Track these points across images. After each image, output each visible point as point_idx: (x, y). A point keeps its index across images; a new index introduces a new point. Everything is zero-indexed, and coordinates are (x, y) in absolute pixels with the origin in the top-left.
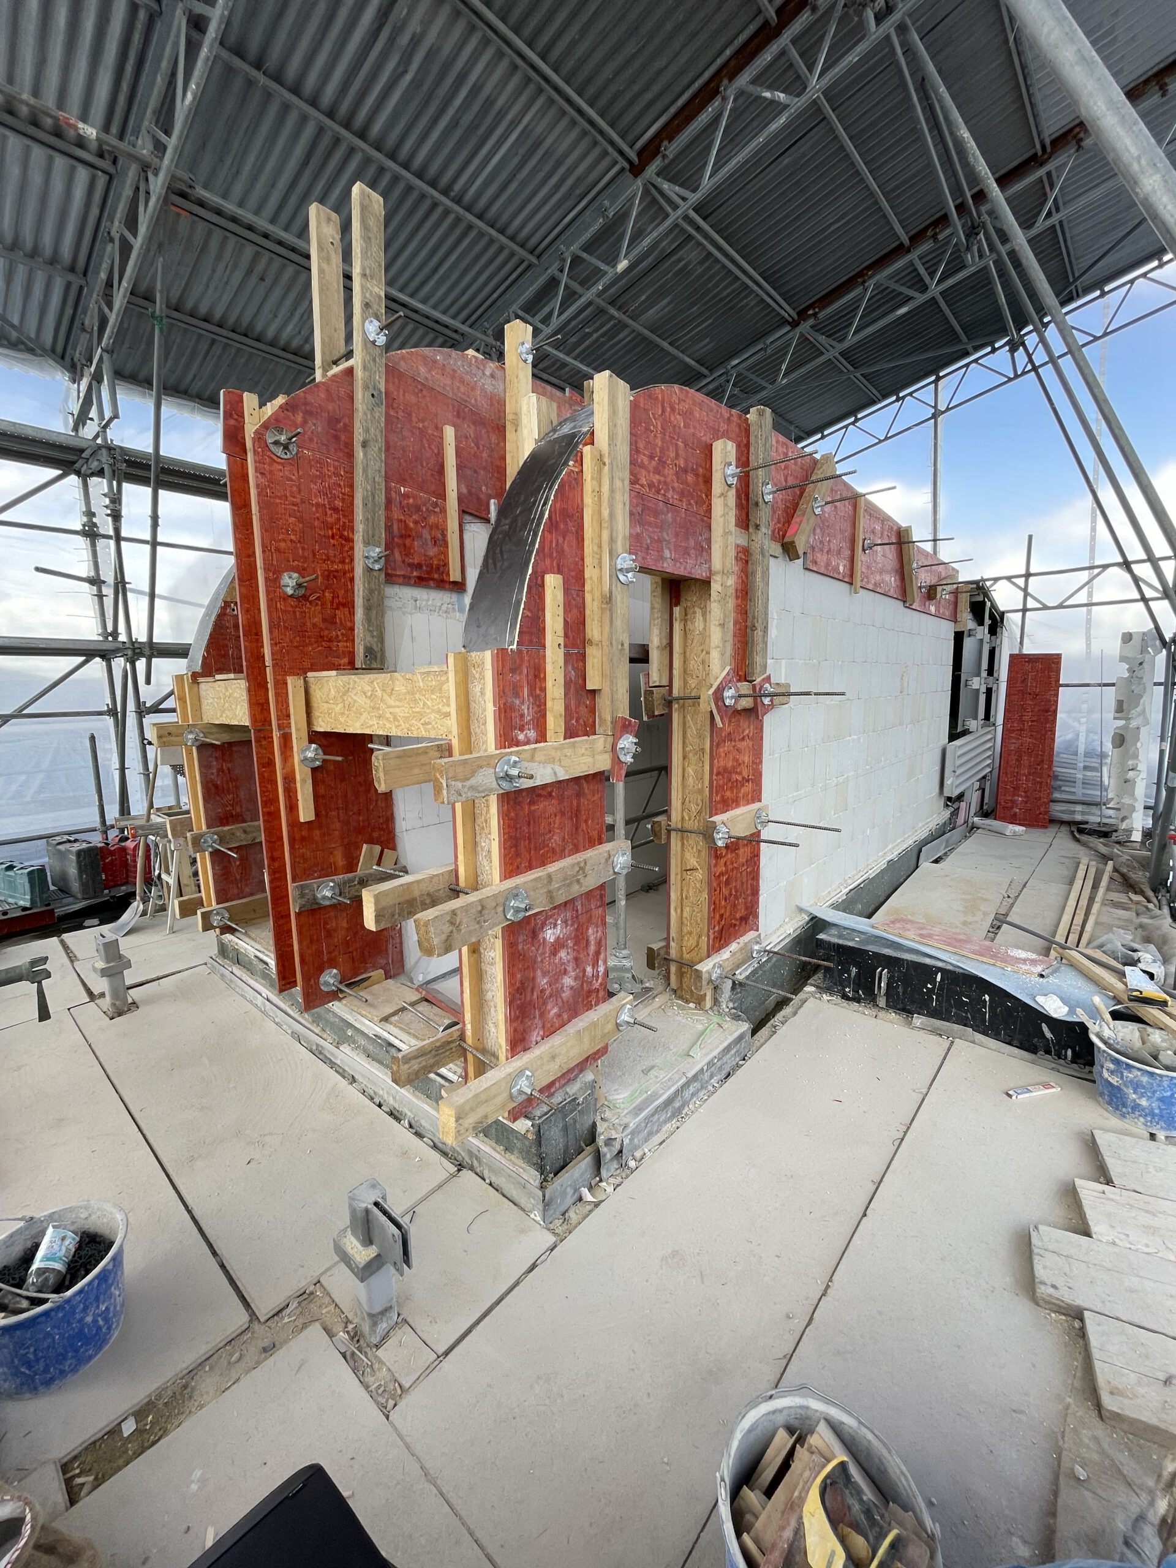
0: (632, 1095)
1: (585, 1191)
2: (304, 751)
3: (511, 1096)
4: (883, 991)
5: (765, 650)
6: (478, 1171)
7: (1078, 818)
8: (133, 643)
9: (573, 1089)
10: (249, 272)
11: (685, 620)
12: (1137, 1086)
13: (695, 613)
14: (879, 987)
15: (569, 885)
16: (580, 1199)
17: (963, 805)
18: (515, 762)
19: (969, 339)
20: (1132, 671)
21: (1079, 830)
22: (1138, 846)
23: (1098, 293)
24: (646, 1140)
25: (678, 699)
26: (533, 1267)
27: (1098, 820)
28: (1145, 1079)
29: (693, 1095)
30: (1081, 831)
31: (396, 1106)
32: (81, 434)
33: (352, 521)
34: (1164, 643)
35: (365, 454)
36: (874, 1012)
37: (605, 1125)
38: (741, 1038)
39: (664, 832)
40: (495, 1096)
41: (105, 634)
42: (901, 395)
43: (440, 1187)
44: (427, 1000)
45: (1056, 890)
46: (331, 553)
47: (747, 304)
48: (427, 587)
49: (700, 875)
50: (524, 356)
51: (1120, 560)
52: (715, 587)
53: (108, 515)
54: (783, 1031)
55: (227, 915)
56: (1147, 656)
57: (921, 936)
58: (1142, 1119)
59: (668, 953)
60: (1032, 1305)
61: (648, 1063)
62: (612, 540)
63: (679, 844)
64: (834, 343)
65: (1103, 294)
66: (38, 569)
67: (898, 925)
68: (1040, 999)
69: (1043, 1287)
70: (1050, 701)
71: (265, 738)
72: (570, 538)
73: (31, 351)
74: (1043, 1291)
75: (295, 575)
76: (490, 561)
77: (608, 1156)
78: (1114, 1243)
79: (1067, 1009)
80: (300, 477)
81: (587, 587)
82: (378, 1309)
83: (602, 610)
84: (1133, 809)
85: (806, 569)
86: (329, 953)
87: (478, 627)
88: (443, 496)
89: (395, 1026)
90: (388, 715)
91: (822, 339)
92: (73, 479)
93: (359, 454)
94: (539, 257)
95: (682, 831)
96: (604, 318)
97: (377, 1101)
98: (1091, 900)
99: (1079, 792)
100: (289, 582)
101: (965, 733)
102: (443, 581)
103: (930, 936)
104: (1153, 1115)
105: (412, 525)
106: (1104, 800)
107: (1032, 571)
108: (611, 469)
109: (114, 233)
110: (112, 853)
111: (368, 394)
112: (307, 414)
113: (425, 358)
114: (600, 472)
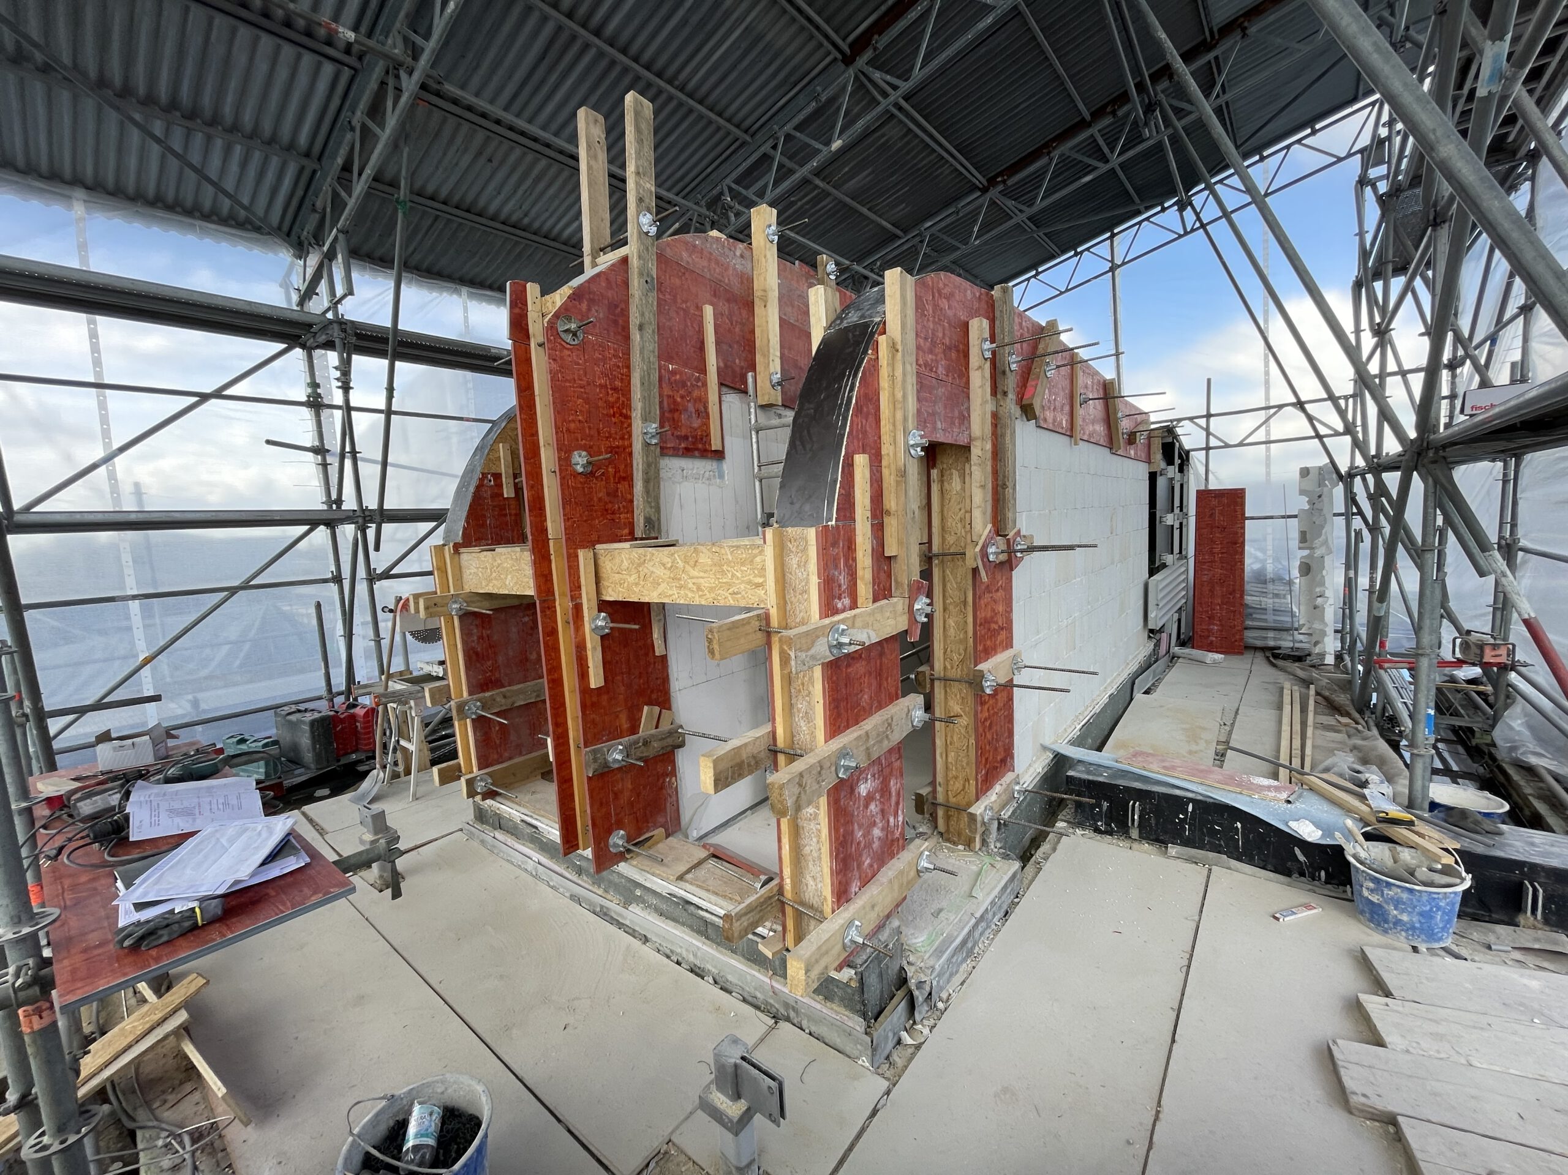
0: (928, 939)
1: (904, 1034)
2: (594, 620)
3: (844, 947)
4: (1136, 823)
5: (1014, 505)
6: (795, 1021)
7: (1271, 643)
8: (363, 511)
9: (884, 937)
10: (479, 153)
11: (942, 482)
12: (1397, 903)
13: (951, 474)
14: (1133, 820)
15: (881, 742)
16: (899, 1042)
17: (1164, 636)
18: (843, 630)
19: (1142, 201)
20: (1312, 503)
21: (1274, 655)
22: (1332, 668)
23: (1257, 158)
24: (948, 981)
25: (937, 556)
26: (874, 1113)
27: (1291, 645)
28: (1405, 896)
29: (981, 934)
30: (1276, 656)
31: (698, 963)
32: (306, 309)
33: (629, 399)
34: (1340, 477)
35: (641, 337)
36: (1127, 843)
37: (913, 969)
38: (1014, 876)
39: (928, 681)
40: (833, 947)
41: (329, 502)
42: (1079, 250)
43: (762, 1040)
44: (714, 856)
45: (1267, 716)
46: (613, 431)
47: (942, 173)
48: (693, 457)
49: (964, 721)
50: (771, 237)
51: (1294, 400)
52: (976, 451)
53: (339, 387)
54: (1047, 867)
55: (490, 781)
56: (1325, 489)
57: (1164, 768)
58: (1403, 933)
59: (935, 798)
60: (1345, 1115)
61: (935, 906)
62: (905, 419)
63: (943, 692)
64: (1023, 208)
65: (1262, 159)
66: (268, 442)
67: (1140, 759)
68: (1293, 824)
69: (1355, 1097)
70: (1236, 533)
71: (549, 608)
72: (871, 419)
73: (258, 230)
74: (1354, 1100)
75: (584, 453)
76: (798, 443)
77: (921, 999)
78: (1408, 1051)
79: (1320, 833)
80: (586, 361)
81: (884, 463)
83: (898, 483)
84: (1324, 634)
85: (1039, 427)
86: (617, 814)
87: (792, 503)
88: (703, 371)
89: (691, 884)
90: (690, 585)
91: (1011, 203)
92: (298, 352)
93: (636, 336)
94: (753, 136)
95: (946, 680)
96: (809, 188)
97: (675, 958)
98: (1304, 724)
99: (1271, 619)
100: (580, 460)
101: (1164, 566)
102: (706, 450)
103: (1173, 768)
104: (1413, 928)
105: (679, 400)
106: (1296, 625)
107: (1213, 412)
108: (903, 356)
109: (355, 122)
110: (342, 721)
111: (643, 281)
112: (592, 302)
113: (686, 243)
114: (893, 357)
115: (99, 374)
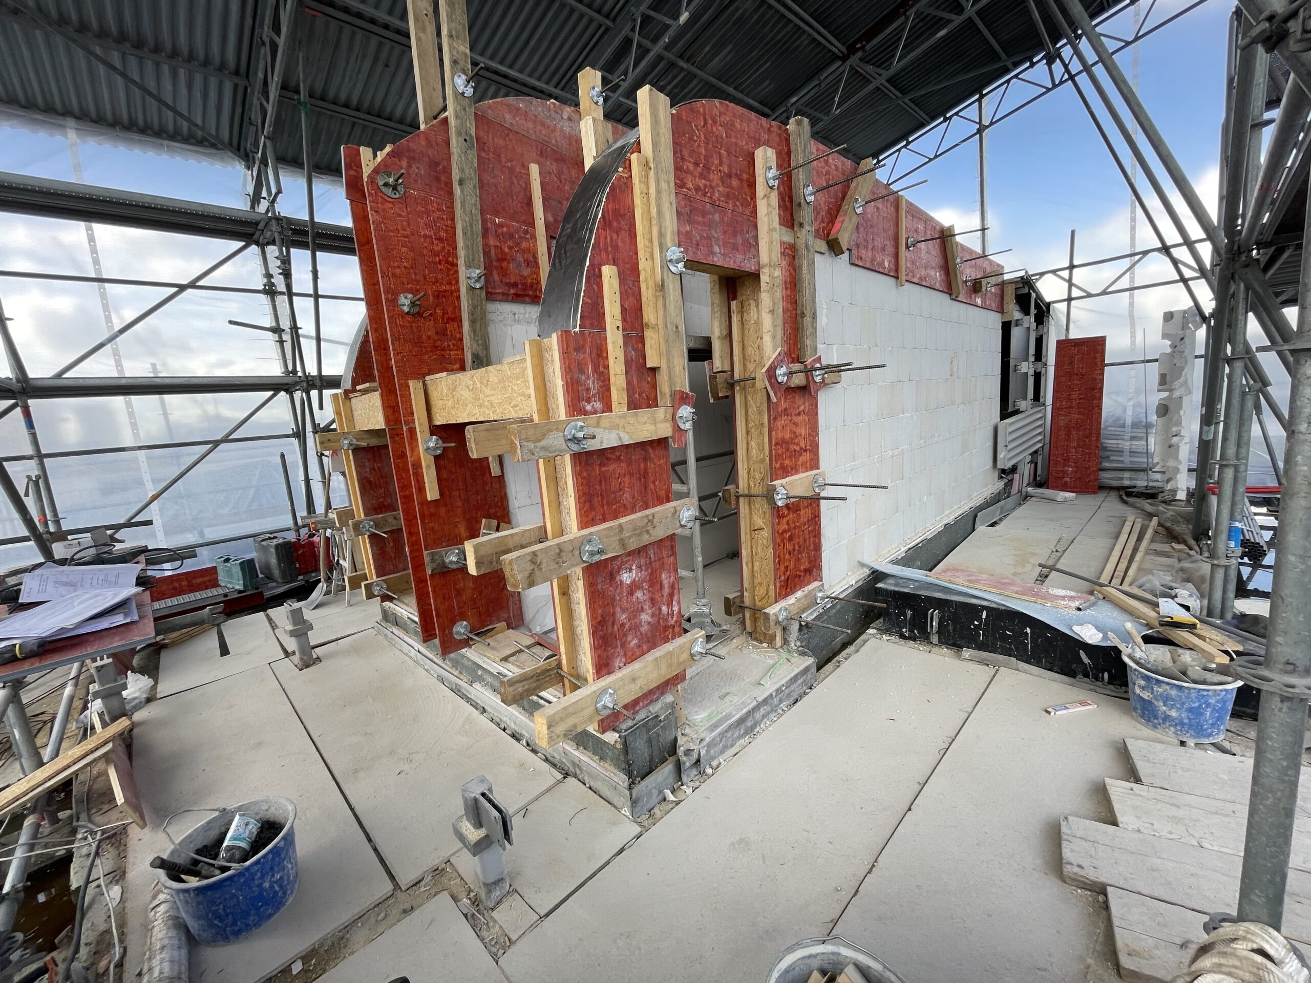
0: (709, 715)
1: (668, 793)
2: (427, 442)
3: (597, 711)
4: (935, 630)
5: (814, 334)
6: (580, 777)
7: (1127, 483)
8: (307, 377)
9: (655, 708)
10: (376, 60)
11: (741, 312)
12: (1166, 699)
13: (750, 305)
14: (932, 626)
15: (640, 534)
16: (665, 799)
17: (1016, 476)
18: (582, 427)
19: (1009, 57)
20: (1173, 346)
21: (1127, 494)
22: (1183, 504)
24: (722, 752)
25: (739, 381)
26: (622, 850)
27: (1145, 484)
28: (1174, 693)
29: (764, 716)
30: (1129, 494)
31: (517, 729)
32: (256, 210)
33: (455, 248)
34: (1204, 319)
35: (462, 191)
36: (928, 648)
37: (685, 739)
38: (806, 670)
39: (733, 498)
40: (582, 709)
41: (287, 371)
42: (948, 115)
43: (548, 790)
44: (540, 644)
45: (1102, 543)
46: (440, 276)
47: (800, 45)
48: (524, 302)
49: (766, 533)
50: (595, 99)
51: (1160, 245)
52: (764, 278)
53: (280, 274)
54: (845, 665)
55: (385, 586)
56: (1188, 331)
57: (969, 581)
58: (1172, 729)
59: (743, 602)
60: (1060, 883)
61: (724, 691)
62: (661, 235)
63: (747, 508)
64: (880, 71)
67: (949, 574)
68: (1076, 628)
69: (1069, 867)
70: (1096, 379)
71: (397, 435)
72: (624, 234)
73: (213, 146)
74: (1067, 869)
75: (410, 296)
76: (557, 261)
77: (688, 764)
78: (1139, 831)
79: (1101, 635)
80: (408, 213)
81: (642, 278)
82: (491, 880)
83: (656, 297)
84: (1177, 470)
85: (852, 264)
86: (459, 608)
87: (549, 317)
88: (532, 225)
89: (513, 664)
90: (486, 403)
91: (870, 68)
92: (254, 248)
93: (457, 191)
94: (614, 20)
95: (749, 496)
96: (675, 71)
97: (502, 725)
98: (1135, 550)
99: (1127, 460)
100: (405, 301)
101: (1017, 412)
102: (535, 296)
103: (977, 581)
104: (1182, 724)
105: (507, 250)
106: (1151, 465)
107: (1076, 263)
108: (657, 173)
109: (265, 38)
110: (303, 546)
111: (461, 139)
112: (411, 159)
113: (509, 106)
114: (647, 176)
115: (98, 271)
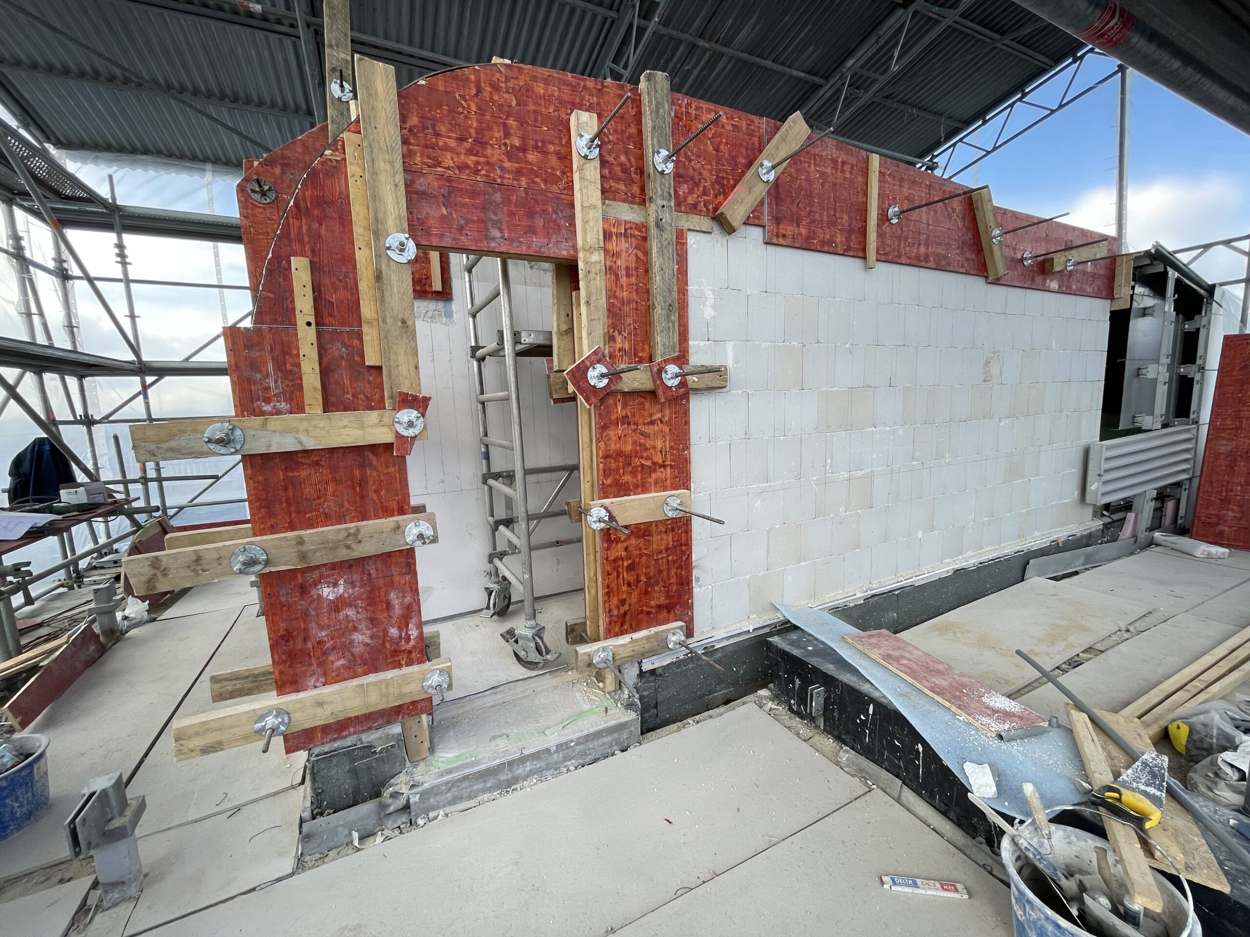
0: (458, 756)
1: (357, 835)
3: (255, 731)
4: (815, 712)
5: (673, 329)
9: (369, 737)
14: (811, 706)
15: (333, 549)
16: (352, 842)
17: (1131, 516)
24: (448, 803)
29: (531, 773)
36: (816, 732)
38: (619, 727)
40: (231, 727)
42: (1079, 54)
43: (276, 793)
59: (585, 631)
61: (502, 731)
62: (377, 221)
67: (872, 641)
68: (968, 767)
72: (331, 222)
77: (393, 808)
79: (995, 789)
81: (358, 269)
83: (375, 290)
85: (766, 243)
102: (425, 292)
108: (370, 152)
112: (285, 166)
114: (362, 156)
115: (219, 279)
